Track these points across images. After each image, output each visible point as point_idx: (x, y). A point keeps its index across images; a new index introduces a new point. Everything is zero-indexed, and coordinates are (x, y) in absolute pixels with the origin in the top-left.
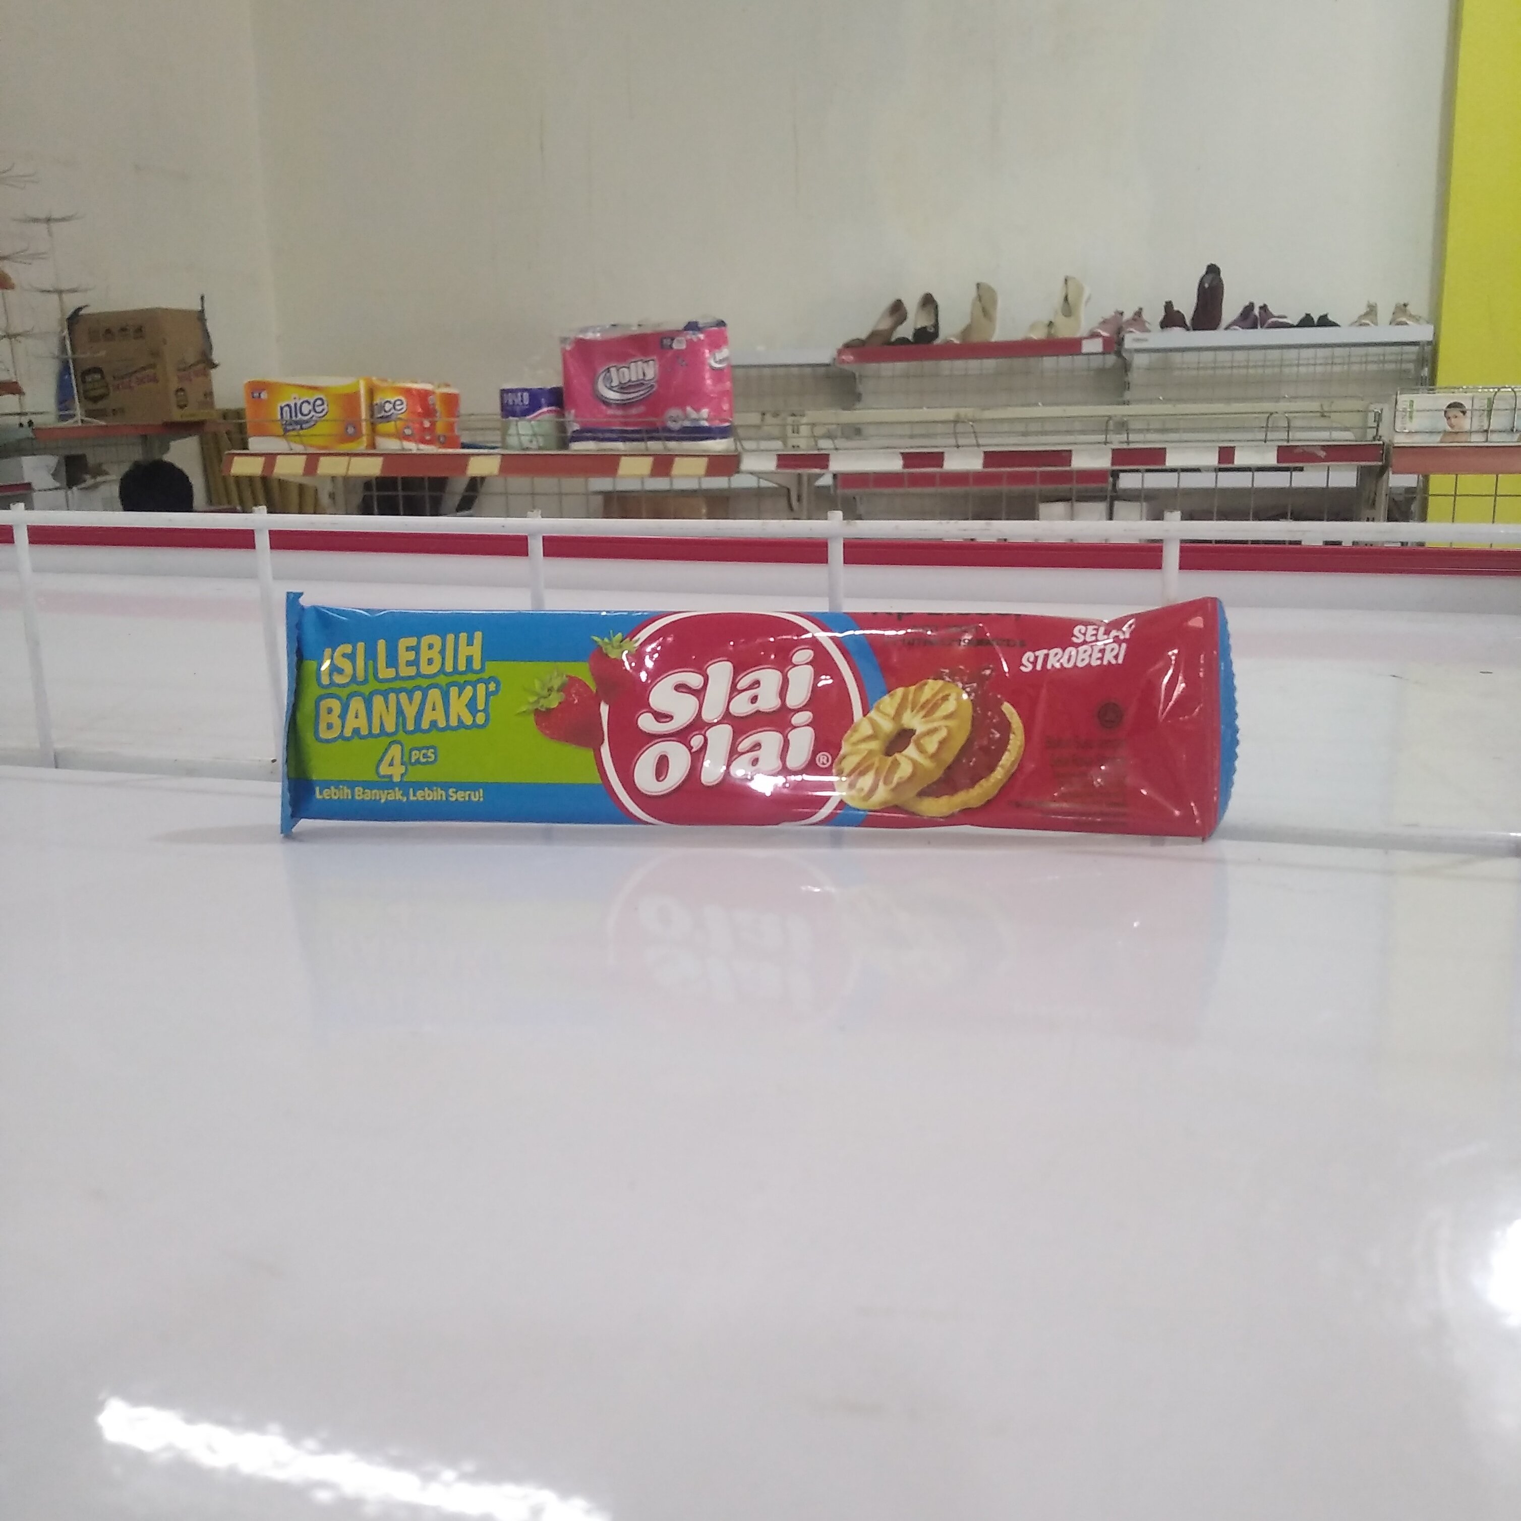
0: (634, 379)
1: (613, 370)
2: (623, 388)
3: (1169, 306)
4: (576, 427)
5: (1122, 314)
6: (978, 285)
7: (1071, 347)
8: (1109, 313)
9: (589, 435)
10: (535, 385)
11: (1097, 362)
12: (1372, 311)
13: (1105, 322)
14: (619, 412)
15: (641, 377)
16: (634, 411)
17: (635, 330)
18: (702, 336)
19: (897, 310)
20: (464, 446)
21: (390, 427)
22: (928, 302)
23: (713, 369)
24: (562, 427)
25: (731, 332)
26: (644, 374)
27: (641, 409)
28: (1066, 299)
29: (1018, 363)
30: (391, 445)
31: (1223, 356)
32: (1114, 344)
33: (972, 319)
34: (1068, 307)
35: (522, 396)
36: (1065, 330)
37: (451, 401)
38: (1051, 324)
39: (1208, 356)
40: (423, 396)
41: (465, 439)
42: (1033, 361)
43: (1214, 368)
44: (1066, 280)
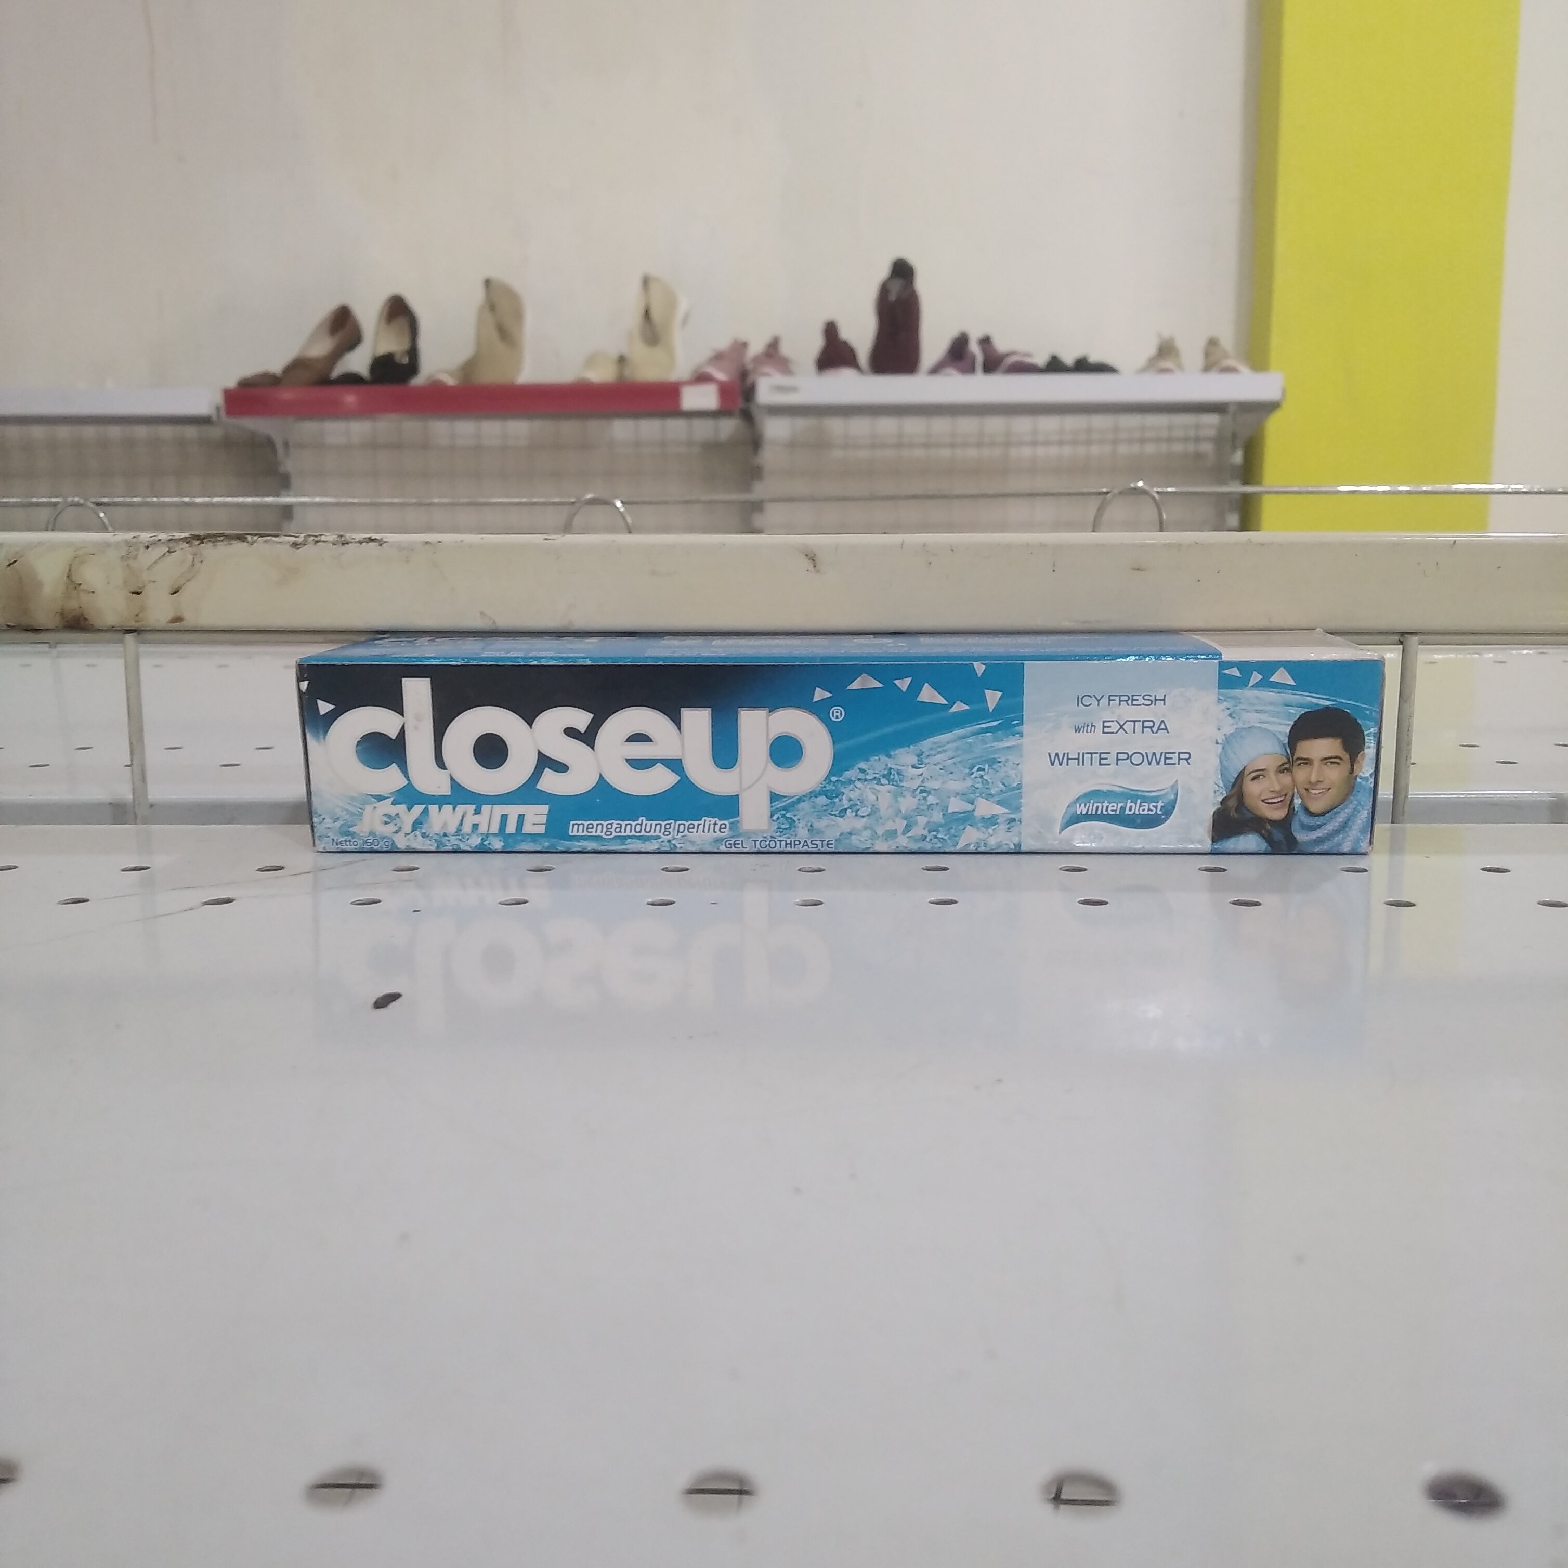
3: (831, 330)
5: (745, 345)
6: (488, 283)
7: (661, 399)
8: (723, 343)
11: (703, 429)
12: (1167, 349)
13: (718, 358)
19: (343, 324)
22: (399, 310)
28: (647, 314)
29: (569, 428)
31: (914, 426)
32: (738, 396)
33: (479, 344)
34: (652, 330)
36: (648, 369)
38: (622, 360)
39: (887, 426)
42: (594, 425)
43: (899, 446)
44: (646, 282)
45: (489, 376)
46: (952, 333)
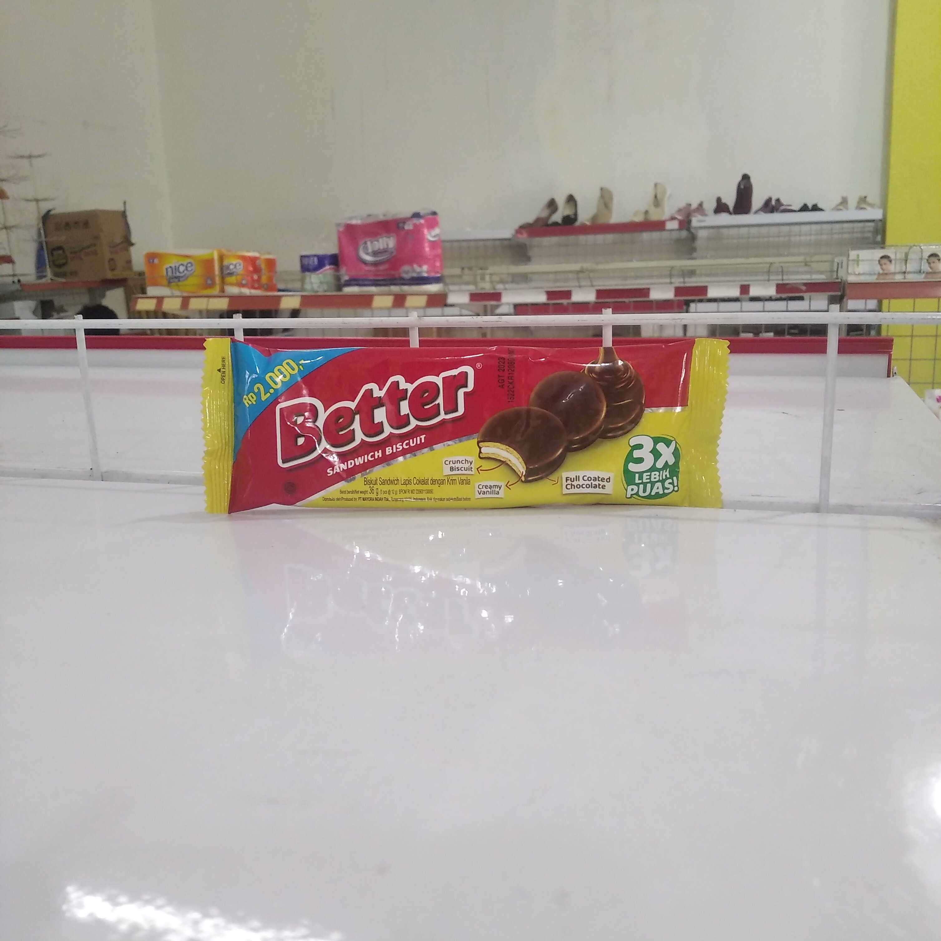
0: (381, 248)
1: (369, 243)
2: (375, 253)
3: (719, 200)
4: (346, 278)
5: (690, 205)
6: (602, 189)
7: (659, 226)
8: (682, 205)
9: (355, 282)
10: (321, 252)
11: (675, 235)
12: (844, 202)
13: (680, 211)
14: (372, 268)
15: (386, 246)
16: (382, 268)
17: (381, 218)
18: (422, 221)
19: (552, 205)
20: (280, 290)
21: (233, 279)
22: (571, 199)
23: (430, 242)
24: (338, 278)
25: (441, 218)
26: (387, 245)
27: (386, 266)
28: (656, 197)
29: (627, 236)
30: (234, 290)
31: (754, 230)
32: (685, 224)
33: (598, 210)
34: (657, 202)
35: (313, 259)
36: (655, 216)
37: (271, 263)
38: (646, 212)
39: (744, 231)
40: (253, 261)
41: (281, 286)
42: (636, 235)
43: (749, 238)
44: (656, 185)
45: (601, 221)
46: (766, 197)
